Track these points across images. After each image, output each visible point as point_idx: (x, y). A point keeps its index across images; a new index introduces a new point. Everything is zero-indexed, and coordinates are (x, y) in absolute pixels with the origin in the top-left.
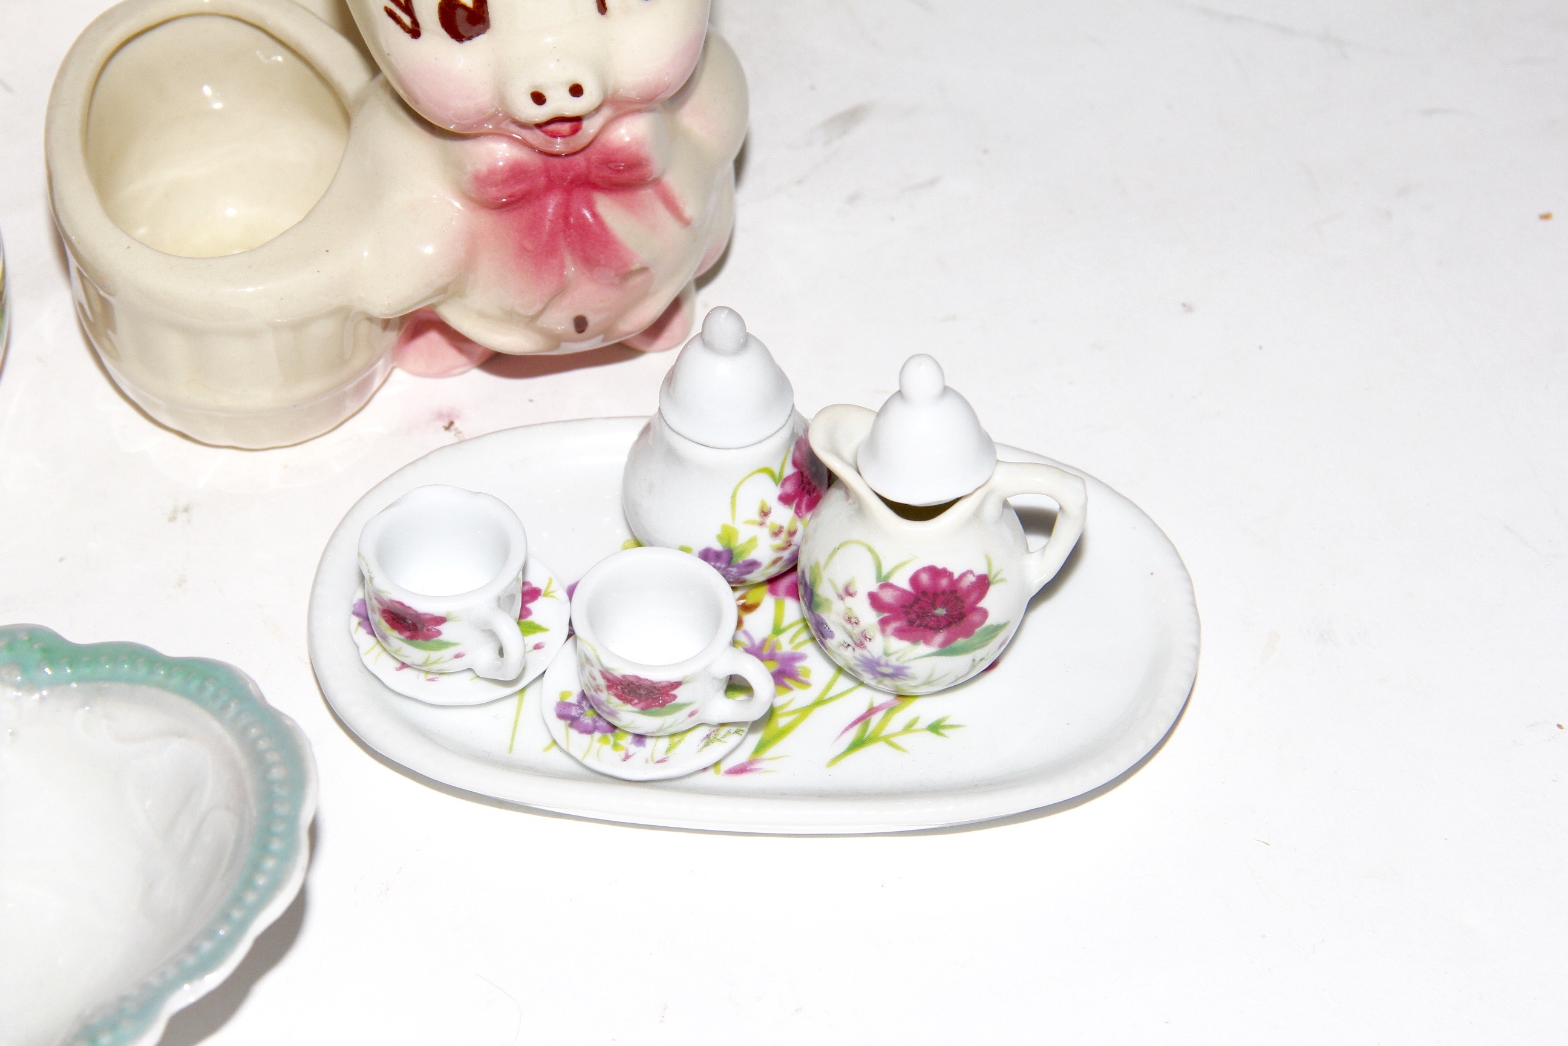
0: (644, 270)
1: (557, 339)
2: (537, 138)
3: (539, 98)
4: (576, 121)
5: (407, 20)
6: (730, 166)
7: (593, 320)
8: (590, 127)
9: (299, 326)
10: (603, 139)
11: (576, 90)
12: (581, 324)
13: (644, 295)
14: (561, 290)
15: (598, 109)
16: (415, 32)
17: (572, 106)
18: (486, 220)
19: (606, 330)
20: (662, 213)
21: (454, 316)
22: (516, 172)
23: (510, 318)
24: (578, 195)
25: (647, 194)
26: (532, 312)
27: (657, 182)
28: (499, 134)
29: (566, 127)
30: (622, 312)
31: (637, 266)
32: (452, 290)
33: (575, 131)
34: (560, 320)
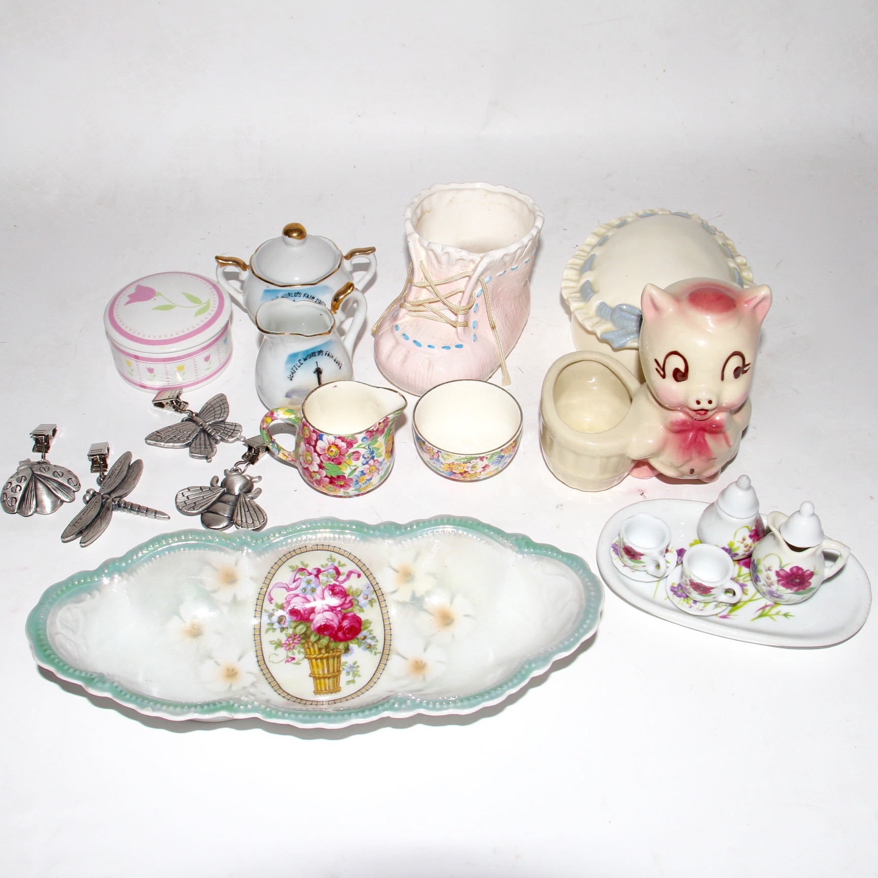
0: (715, 459)
1: (683, 474)
2: (693, 414)
3: (698, 402)
4: (707, 411)
5: (662, 373)
6: (741, 433)
7: (696, 470)
8: (710, 414)
9: (608, 458)
10: (712, 418)
11: (710, 402)
12: (692, 471)
13: (712, 466)
14: (690, 460)
15: (714, 409)
16: (664, 377)
17: (708, 406)
18: (671, 435)
19: (699, 474)
20: (723, 442)
21: (653, 462)
22: (684, 423)
23: (672, 466)
24: (701, 432)
25: (721, 436)
26: (679, 465)
27: (724, 433)
28: (682, 411)
29: (703, 412)
30: (706, 469)
31: (713, 457)
32: (656, 454)
33: (705, 414)
34: (686, 469)
